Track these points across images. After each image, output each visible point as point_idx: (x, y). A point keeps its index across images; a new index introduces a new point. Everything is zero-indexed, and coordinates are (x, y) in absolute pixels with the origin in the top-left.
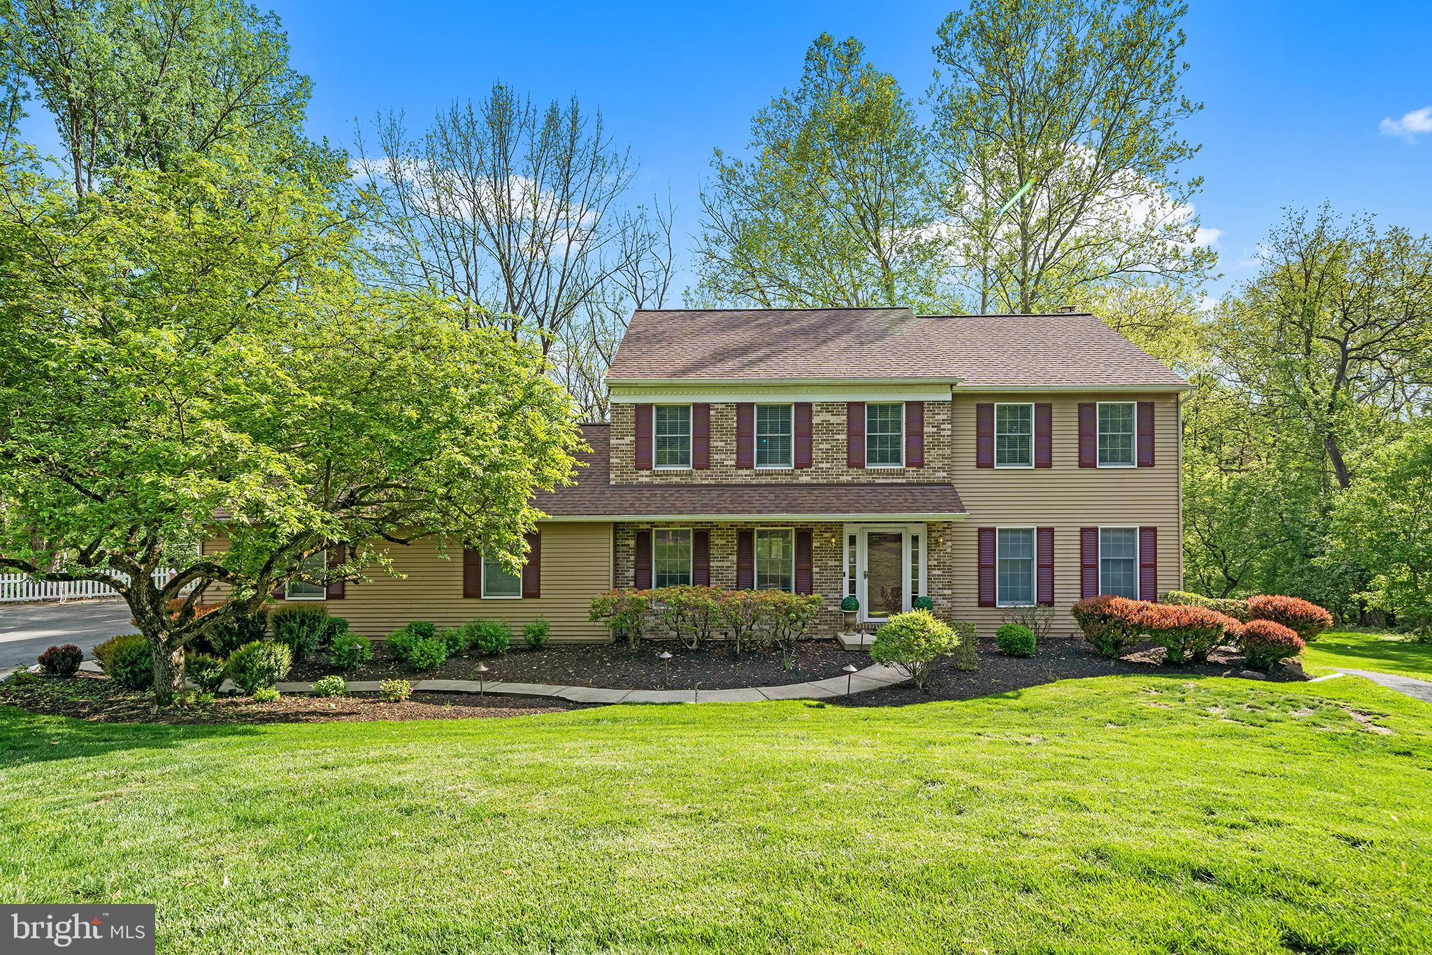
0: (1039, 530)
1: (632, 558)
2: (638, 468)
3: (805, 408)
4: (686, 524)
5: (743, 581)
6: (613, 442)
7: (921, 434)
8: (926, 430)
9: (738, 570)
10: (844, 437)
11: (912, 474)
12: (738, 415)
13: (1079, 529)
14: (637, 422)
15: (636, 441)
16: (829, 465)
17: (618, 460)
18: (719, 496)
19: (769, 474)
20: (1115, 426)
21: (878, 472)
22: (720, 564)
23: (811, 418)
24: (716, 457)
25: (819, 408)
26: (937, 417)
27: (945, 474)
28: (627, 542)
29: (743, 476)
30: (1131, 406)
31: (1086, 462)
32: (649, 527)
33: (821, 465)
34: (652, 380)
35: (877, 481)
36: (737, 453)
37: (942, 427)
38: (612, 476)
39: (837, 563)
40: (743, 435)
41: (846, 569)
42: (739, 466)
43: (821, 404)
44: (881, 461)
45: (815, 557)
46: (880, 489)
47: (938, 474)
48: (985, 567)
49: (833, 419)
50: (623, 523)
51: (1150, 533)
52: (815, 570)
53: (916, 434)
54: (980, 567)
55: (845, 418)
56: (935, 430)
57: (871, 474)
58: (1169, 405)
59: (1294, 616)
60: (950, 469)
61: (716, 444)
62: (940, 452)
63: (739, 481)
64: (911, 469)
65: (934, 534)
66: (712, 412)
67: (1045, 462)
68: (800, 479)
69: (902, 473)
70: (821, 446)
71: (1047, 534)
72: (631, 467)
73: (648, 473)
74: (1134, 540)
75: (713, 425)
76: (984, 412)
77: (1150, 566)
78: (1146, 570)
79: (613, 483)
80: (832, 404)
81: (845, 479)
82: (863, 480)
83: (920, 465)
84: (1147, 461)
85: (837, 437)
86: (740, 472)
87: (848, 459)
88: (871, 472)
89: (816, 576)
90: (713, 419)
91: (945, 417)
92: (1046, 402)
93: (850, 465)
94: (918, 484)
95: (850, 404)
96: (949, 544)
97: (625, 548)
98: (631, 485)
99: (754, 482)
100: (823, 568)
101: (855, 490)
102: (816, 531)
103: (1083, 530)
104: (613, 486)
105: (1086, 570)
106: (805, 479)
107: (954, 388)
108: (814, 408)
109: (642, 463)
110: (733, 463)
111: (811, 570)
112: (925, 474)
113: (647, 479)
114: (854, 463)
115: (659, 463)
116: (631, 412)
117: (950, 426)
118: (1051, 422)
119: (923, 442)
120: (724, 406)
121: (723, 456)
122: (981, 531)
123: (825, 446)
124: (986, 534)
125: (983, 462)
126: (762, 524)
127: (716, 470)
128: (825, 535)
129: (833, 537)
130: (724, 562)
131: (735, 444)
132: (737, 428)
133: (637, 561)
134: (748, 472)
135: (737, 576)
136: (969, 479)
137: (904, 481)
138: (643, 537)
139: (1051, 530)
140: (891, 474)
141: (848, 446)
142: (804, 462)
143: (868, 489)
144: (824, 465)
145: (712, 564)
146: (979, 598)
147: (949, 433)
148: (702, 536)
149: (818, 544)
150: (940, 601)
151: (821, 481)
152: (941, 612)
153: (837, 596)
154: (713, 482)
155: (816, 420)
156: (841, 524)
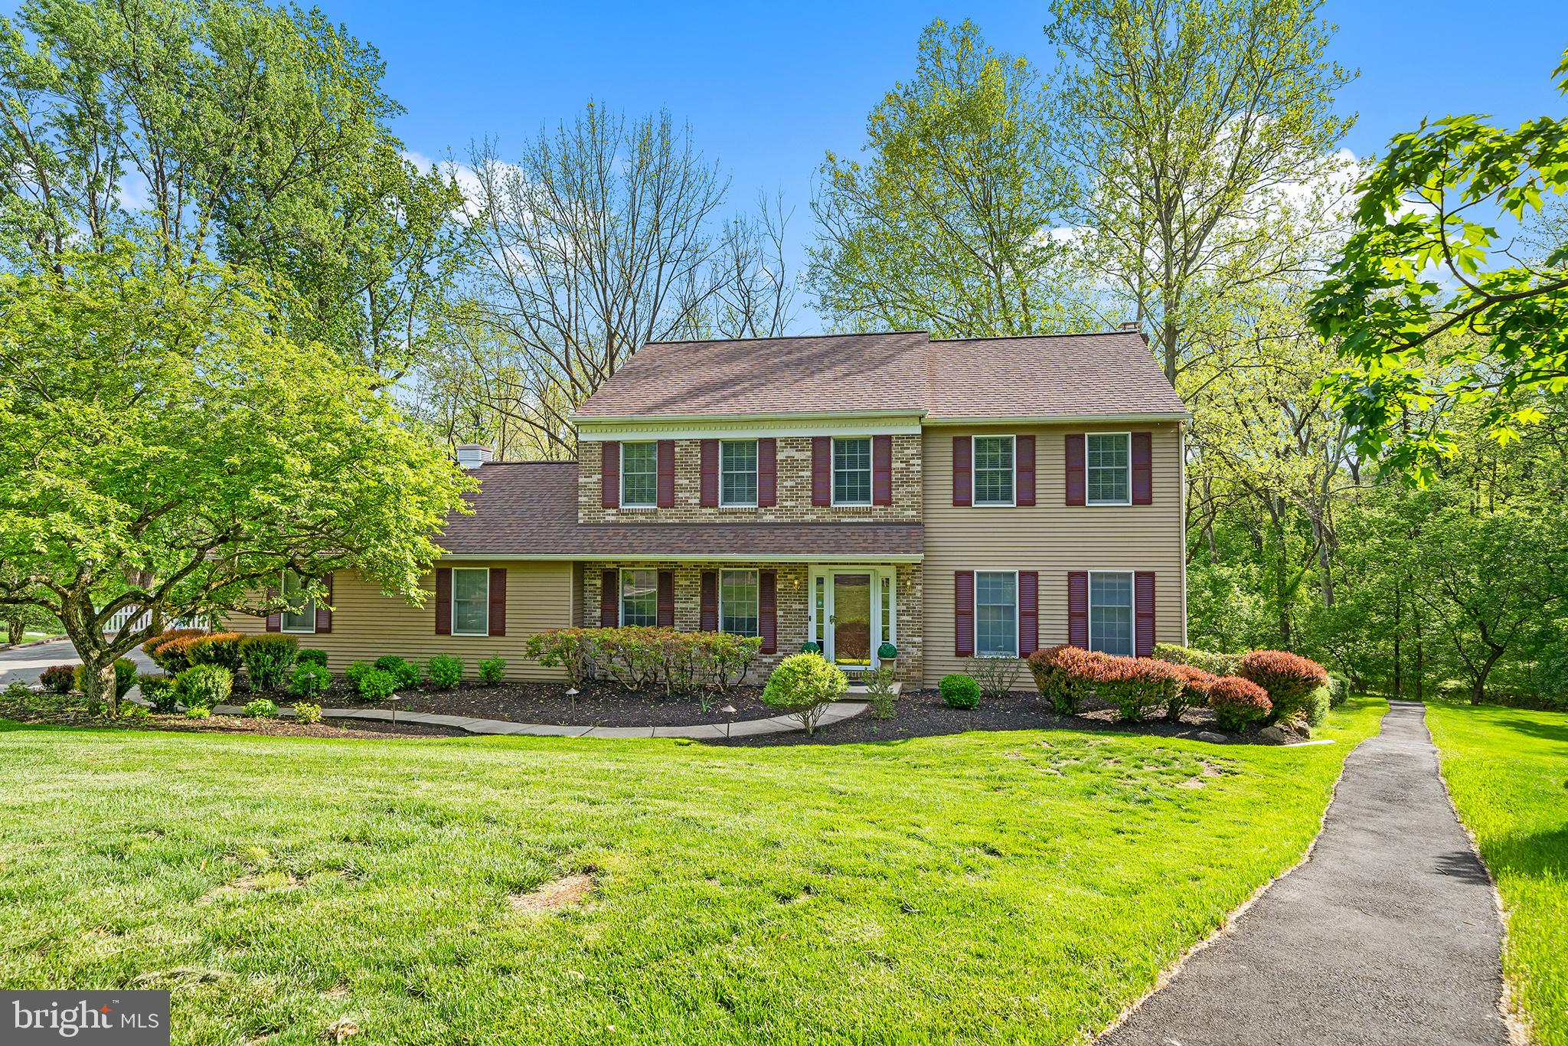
0: (1021, 574)
1: (599, 598)
2: (606, 506)
3: (769, 444)
4: (650, 564)
5: (707, 623)
6: (581, 480)
7: (889, 469)
8: (894, 465)
9: (702, 612)
10: (809, 474)
11: (879, 513)
12: (702, 452)
13: (1066, 573)
14: (603, 460)
15: (603, 479)
16: (793, 504)
17: (586, 499)
18: (680, 535)
19: (733, 513)
20: (1107, 459)
21: (845, 511)
22: (684, 606)
23: (775, 455)
24: (680, 495)
25: (783, 444)
26: (906, 452)
27: (914, 513)
28: (594, 582)
29: (707, 515)
30: (1126, 436)
31: (1074, 499)
32: (615, 566)
33: (785, 504)
34: (616, 417)
35: (844, 520)
36: (702, 492)
37: (912, 462)
38: (580, 515)
39: (802, 607)
40: (707, 472)
41: (812, 612)
42: (703, 504)
43: (785, 440)
44: (850, 499)
45: (779, 599)
46: (844, 529)
47: (906, 513)
48: (963, 614)
49: (798, 455)
50: (590, 562)
51: (1147, 580)
52: (780, 613)
53: (885, 469)
54: (958, 613)
55: (809, 453)
56: (904, 465)
57: (836, 513)
58: (1169, 435)
59: (1275, 674)
60: (924, 508)
61: (680, 482)
62: (909, 489)
63: (703, 519)
64: (878, 507)
65: (903, 577)
66: (677, 449)
67: (1028, 500)
68: (765, 518)
69: (869, 512)
70: (785, 484)
71: (1030, 579)
72: (598, 505)
73: (614, 511)
74: (1129, 586)
75: (678, 462)
76: (961, 445)
77: (1148, 616)
78: (1141, 620)
79: (581, 521)
80: (797, 439)
81: (809, 518)
82: (829, 519)
83: (888, 503)
84: (1144, 498)
85: (801, 474)
86: (704, 511)
87: (813, 497)
88: (836, 511)
89: (780, 620)
90: (677, 456)
91: (914, 451)
92: (1028, 436)
93: (814, 504)
94: (886, 524)
95: (815, 440)
96: (919, 587)
97: (592, 588)
98: (598, 524)
99: (718, 521)
100: (788, 612)
101: (818, 529)
102: (780, 572)
103: (1071, 575)
104: (581, 525)
105: (1075, 619)
106: (769, 518)
107: (923, 420)
108: (778, 444)
109: (609, 502)
110: (697, 501)
111: (774, 613)
112: (894, 513)
113: (613, 518)
114: (820, 500)
115: (627, 500)
116: (598, 450)
117: (919, 462)
118: (1034, 456)
119: (890, 479)
120: (688, 443)
121: (688, 494)
122: (958, 574)
123: (789, 483)
124: (963, 577)
125: (961, 500)
126: (725, 564)
127: (681, 509)
128: (789, 577)
129: (796, 578)
130: (687, 604)
131: (699, 481)
132: (702, 465)
133: (603, 600)
134: (712, 511)
135: (701, 618)
136: (944, 517)
137: (871, 520)
138: (610, 577)
139: (1035, 574)
140: (857, 512)
141: (813, 484)
142: (768, 500)
143: (832, 529)
144: (789, 504)
145: (676, 605)
146: (956, 647)
147: (919, 469)
148: (666, 577)
149: (782, 587)
150: (910, 649)
151: (785, 520)
152: (910, 661)
153: (802, 641)
154: (677, 521)
155: (780, 456)
156: (806, 565)
